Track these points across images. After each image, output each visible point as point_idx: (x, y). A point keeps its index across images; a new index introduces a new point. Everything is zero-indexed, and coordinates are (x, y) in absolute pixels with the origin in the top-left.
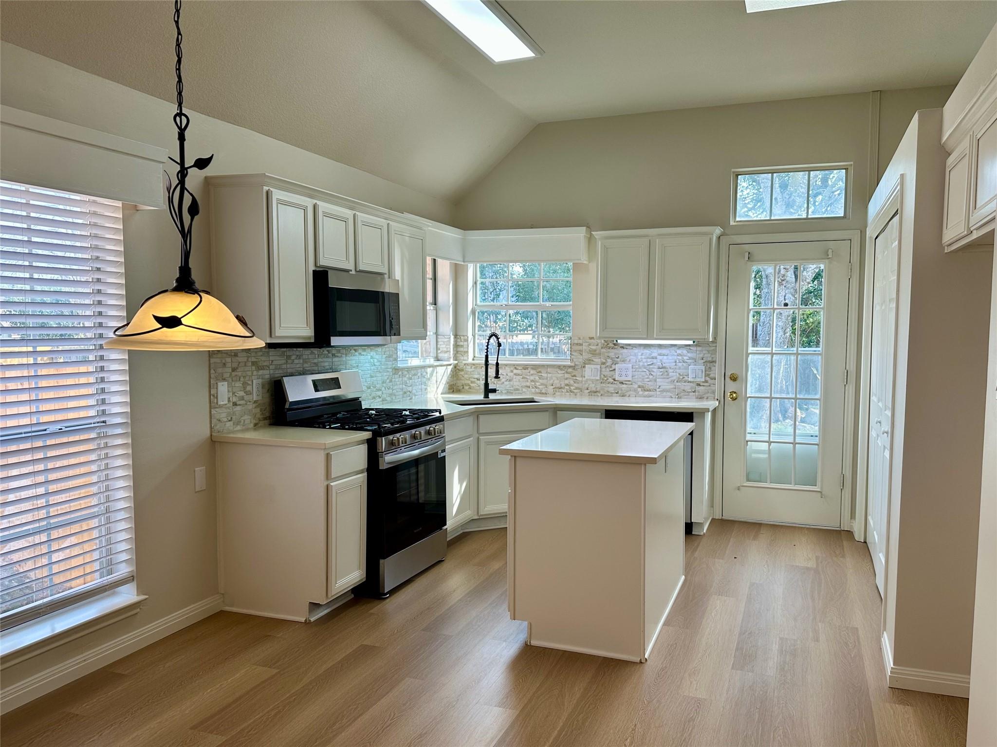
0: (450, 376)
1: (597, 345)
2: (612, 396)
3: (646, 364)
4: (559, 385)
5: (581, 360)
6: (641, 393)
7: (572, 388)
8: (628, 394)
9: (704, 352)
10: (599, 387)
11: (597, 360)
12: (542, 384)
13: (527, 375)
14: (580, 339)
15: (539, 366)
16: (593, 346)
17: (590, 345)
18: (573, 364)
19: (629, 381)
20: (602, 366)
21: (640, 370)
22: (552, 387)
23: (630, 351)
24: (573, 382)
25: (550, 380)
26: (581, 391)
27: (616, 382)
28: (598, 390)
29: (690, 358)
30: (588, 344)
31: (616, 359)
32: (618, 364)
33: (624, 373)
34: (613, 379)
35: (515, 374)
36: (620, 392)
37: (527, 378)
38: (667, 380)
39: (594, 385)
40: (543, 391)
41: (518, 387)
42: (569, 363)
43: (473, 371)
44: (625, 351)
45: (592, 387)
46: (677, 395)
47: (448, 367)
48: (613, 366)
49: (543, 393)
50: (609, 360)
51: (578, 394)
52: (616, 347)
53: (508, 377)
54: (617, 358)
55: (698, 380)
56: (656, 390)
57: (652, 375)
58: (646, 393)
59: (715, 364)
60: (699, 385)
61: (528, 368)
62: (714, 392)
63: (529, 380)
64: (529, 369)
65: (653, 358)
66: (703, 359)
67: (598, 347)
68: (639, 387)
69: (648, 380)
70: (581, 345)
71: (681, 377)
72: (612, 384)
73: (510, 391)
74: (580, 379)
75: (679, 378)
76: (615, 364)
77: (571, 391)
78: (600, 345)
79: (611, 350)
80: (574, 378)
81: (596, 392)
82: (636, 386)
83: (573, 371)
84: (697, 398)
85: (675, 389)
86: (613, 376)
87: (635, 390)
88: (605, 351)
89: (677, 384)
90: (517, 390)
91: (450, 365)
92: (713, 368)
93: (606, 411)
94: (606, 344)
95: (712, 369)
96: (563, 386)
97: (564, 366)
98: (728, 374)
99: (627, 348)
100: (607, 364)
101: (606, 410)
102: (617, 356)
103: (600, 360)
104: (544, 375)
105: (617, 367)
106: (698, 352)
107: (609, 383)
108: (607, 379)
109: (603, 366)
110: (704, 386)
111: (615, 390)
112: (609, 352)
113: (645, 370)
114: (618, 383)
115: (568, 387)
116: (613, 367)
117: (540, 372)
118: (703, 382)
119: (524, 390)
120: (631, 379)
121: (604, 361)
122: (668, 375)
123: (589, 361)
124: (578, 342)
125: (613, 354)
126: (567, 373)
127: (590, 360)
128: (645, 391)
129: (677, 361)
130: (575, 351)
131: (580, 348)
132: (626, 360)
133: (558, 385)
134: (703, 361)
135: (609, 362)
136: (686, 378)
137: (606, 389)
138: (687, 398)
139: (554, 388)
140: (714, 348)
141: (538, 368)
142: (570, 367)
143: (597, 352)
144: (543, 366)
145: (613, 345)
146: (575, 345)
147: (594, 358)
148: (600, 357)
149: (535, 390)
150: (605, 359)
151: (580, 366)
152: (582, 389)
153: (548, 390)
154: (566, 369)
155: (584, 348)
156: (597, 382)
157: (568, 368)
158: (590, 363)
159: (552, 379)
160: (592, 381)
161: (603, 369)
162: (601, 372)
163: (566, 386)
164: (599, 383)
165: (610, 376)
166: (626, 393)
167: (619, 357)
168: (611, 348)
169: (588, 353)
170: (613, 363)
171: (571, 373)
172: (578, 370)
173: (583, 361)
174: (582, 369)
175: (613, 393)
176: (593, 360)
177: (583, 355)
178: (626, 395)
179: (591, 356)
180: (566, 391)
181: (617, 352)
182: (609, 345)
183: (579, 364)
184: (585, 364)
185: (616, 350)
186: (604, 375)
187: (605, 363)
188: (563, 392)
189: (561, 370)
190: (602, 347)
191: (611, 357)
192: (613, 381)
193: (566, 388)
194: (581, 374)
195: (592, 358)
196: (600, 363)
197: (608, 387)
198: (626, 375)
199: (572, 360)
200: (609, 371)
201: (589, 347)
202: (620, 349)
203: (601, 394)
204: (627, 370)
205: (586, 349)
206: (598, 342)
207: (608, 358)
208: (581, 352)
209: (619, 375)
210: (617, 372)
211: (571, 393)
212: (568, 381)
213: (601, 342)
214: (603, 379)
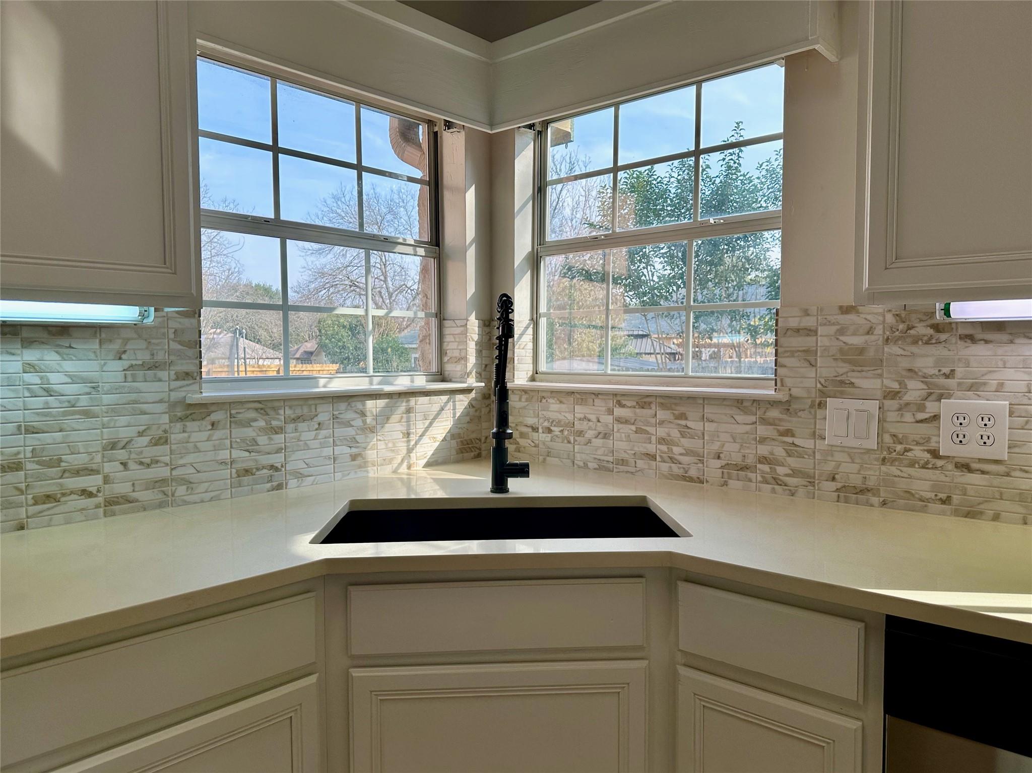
0: (468, 419)
1: (870, 332)
2: (924, 509)
4: (740, 460)
5: (810, 383)
7: (781, 470)
8: (989, 509)
10: (874, 474)
11: (869, 383)
12: (688, 452)
13: (648, 424)
14: (806, 313)
15: (681, 398)
16: (854, 334)
17: (842, 331)
18: (782, 396)
19: (997, 462)
20: (888, 403)
22: (718, 463)
23: (1000, 351)
24: (784, 454)
25: (712, 441)
26: (812, 484)
27: (940, 463)
28: (871, 483)
30: (834, 328)
31: (942, 381)
32: (949, 397)
33: (973, 432)
34: (929, 451)
35: (619, 420)
36: (956, 498)
37: (647, 432)
39: (857, 466)
40: (693, 473)
41: (625, 456)
42: (769, 392)
43: (524, 408)
44: (979, 351)
45: (851, 473)
47: (459, 397)
48: (929, 404)
49: (691, 480)
50: (912, 384)
51: (801, 491)
52: (943, 337)
53: (600, 428)
54: (947, 376)
61: (650, 403)
63: (653, 438)
64: (653, 406)
67: (873, 338)
70: (811, 332)
72: (923, 467)
73: (605, 464)
74: (808, 444)
76: (939, 400)
77: (777, 481)
78: (879, 330)
80: (789, 440)
81: (862, 491)
82: (1028, 484)
83: (784, 417)
86: (928, 440)
87: (1023, 498)
88: (900, 352)
90: (623, 462)
91: (467, 391)
93: (890, 619)
94: (901, 327)
96: (750, 460)
97: (756, 401)
99: (986, 342)
100: (907, 398)
101: (888, 617)
102: (946, 370)
103: (879, 381)
104: (695, 425)
105: (947, 407)
107: (912, 464)
108: (907, 450)
109: (890, 404)
111: (936, 487)
112: (913, 355)
114: (950, 466)
115: (766, 468)
116: (931, 407)
117: (683, 416)
119: (641, 464)
120: (1005, 457)
121: (895, 386)
123: (840, 387)
124: (803, 325)
125: (930, 361)
126: (764, 421)
127: (842, 382)
130: (792, 354)
131: (809, 341)
132: (985, 384)
133: (737, 459)
135: (915, 390)
137: (902, 484)
139: (722, 467)
141: (676, 404)
142: (773, 403)
143: (871, 353)
144: (691, 399)
145: (931, 331)
146: (789, 333)
147: (858, 378)
148: (879, 371)
149: (670, 467)
150: (897, 381)
151: (809, 401)
152: (812, 475)
153: (706, 469)
154: (763, 410)
155: (823, 341)
156: (866, 457)
157: (767, 408)
158: (842, 393)
159: (718, 437)
160: (849, 455)
161: (889, 414)
162: (885, 424)
163: (760, 462)
164: (877, 460)
165: (917, 437)
166: (982, 506)
167: (953, 371)
168: (920, 343)
169: (835, 359)
170: (931, 394)
171: (777, 422)
172: (800, 414)
173: (819, 385)
174: (813, 411)
175: (928, 500)
176: (852, 383)
177: (818, 365)
178: (981, 513)
179: (845, 370)
180: (759, 478)
181: (945, 353)
182: (913, 327)
183: (805, 395)
184: (824, 394)
185: (940, 346)
186: (894, 435)
187: (899, 392)
188: (750, 480)
189: (746, 413)
190: (888, 339)
191: (920, 374)
192: (928, 456)
193: (759, 470)
194: (813, 427)
195: (849, 374)
196: (879, 394)
197: (910, 477)
198: (985, 438)
199: (782, 380)
200: (913, 420)
201: (837, 339)
202: (959, 342)
203: (881, 499)
204: (987, 419)
205: (828, 344)
206: (873, 321)
207: (909, 374)
208: (809, 357)
209: (955, 436)
210: (946, 426)
211: (776, 487)
212: (769, 448)
213: (884, 321)
214: (889, 448)
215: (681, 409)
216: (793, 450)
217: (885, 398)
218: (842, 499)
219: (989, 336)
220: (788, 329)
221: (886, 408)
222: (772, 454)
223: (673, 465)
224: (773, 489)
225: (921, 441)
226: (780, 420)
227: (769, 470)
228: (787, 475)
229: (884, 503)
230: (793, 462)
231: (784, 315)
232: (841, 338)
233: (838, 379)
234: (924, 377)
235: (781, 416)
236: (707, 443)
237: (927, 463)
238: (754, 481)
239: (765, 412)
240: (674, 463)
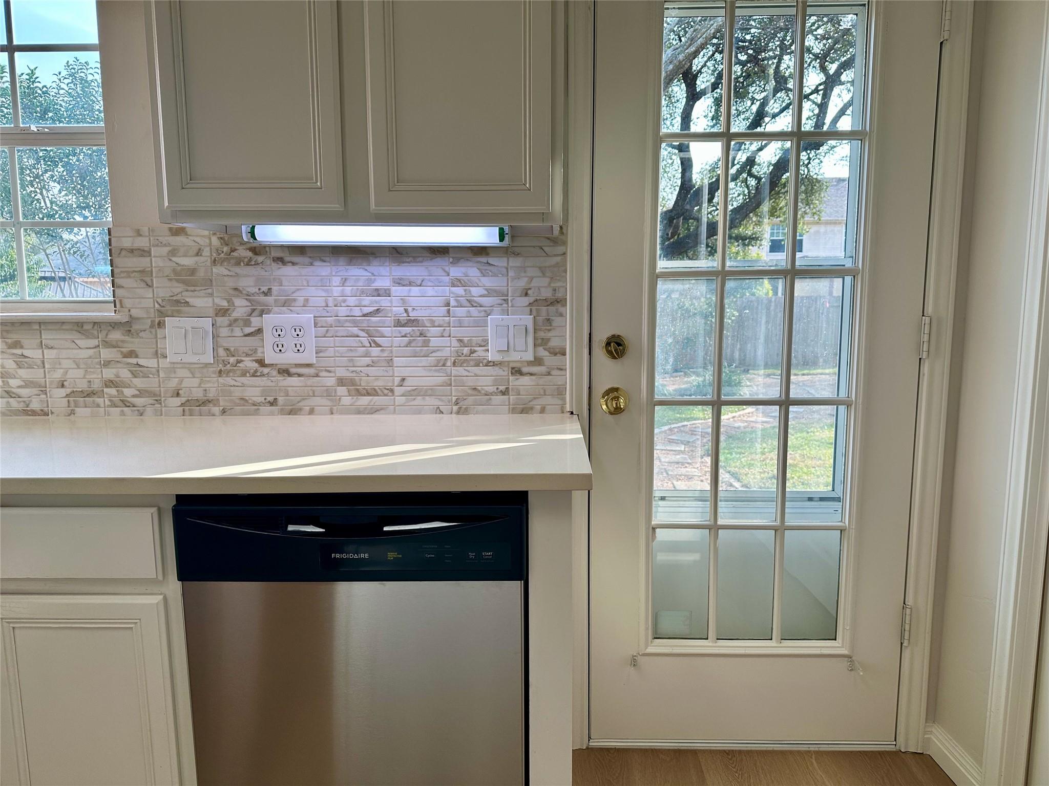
1: (199, 253)
2: (256, 413)
3: (357, 312)
4: (85, 386)
5: (149, 303)
6: (347, 400)
7: (128, 392)
8: (306, 405)
9: (531, 272)
10: (213, 385)
11: (200, 301)
12: (28, 384)
14: (139, 233)
15: (13, 324)
16: (185, 255)
17: (173, 252)
18: (122, 317)
19: (308, 365)
20: (219, 320)
21: (342, 331)
22: (63, 392)
23: (303, 271)
24: (130, 375)
25: (54, 369)
26: (159, 401)
27: (266, 370)
28: (211, 395)
29: (490, 293)
30: (166, 249)
31: (262, 298)
32: (269, 312)
33: (289, 341)
34: (257, 361)
36: (281, 400)
38: (424, 361)
39: (197, 380)
40: (35, 405)
42: (109, 314)
44: (288, 270)
45: (192, 386)
46: (457, 404)
48: (253, 319)
49: (34, 413)
50: (239, 302)
51: (149, 410)
52: (260, 259)
54: (266, 294)
55: (515, 357)
56: (392, 391)
57: (378, 345)
58: (365, 400)
59: (561, 309)
60: (517, 372)
62: (560, 392)
65: (378, 293)
66: (526, 294)
67: (202, 259)
68: (341, 382)
69: (367, 360)
70: (144, 253)
71: (466, 350)
72: (254, 376)
74: (152, 363)
75: (459, 354)
76: (261, 315)
77: (125, 403)
78: (206, 252)
79: (241, 270)
80: (133, 361)
81: (204, 403)
82: (331, 381)
83: (127, 338)
84: (513, 411)
85: (450, 385)
86: (255, 351)
87: (329, 393)
88: (226, 272)
89: (456, 371)
92: (557, 321)
94: (225, 249)
95: (554, 324)
96: (96, 385)
97: (96, 324)
98: (601, 336)
99: (293, 264)
100: (235, 315)
102: (265, 289)
103: (210, 300)
104: (34, 354)
105: (269, 321)
106: (511, 274)
107: (244, 374)
108: (239, 362)
109: (222, 321)
110: (531, 374)
111: (265, 392)
112: (237, 275)
113: (355, 330)
114: (275, 373)
115: (113, 391)
116: (255, 321)
117: (17, 345)
118: (530, 363)
120: (314, 361)
121: (225, 304)
122: (426, 344)
123: (177, 306)
124: (136, 245)
125: (251, 281)
126: (107, 344)
127: (178, 302)
128: (359, 393)
129: (453, 303)
130: (129, 274)
131: (144, 262)
132: (295, 300)
133: (82, 385)
134: (526, 301)
135: (241, 307)
136: (480, 352)
137: (237, 393)
138: (483, 412)
139: (67, 396)
140: (559, 259)
141: (9, 331)
142: (114, 325)
144: (25, 324)
145: (250, 254)
146: (123, 253)
147: (191, 297)
148: (210, 291)
149: (8, 402)
150: (226, 299)
151: (149, 321)
152: (158, 393)
153: (49, 400)
154: (104, 333)
155: (157, 262)
156: (205, 370)
157: (109, 331)
158: (179, 312)
159: (60, 364)
160: (189, 369)
161: (221, 330)
162: (218, 339)
163: (107, 386)
164: (214, 372)
165: (246, 350)
166: (301, 404)
167: (270, 289)
168: (242, 264)
169: (170, 280)
170: (254, 310)
171: (120, 344)
172: (142, 334)
173: (157, 306)
174: (153, 331)
175: (259, 404)
176: (187, 302)
177: (155, 286)
178: (301, 409)
179: (179, 290)
180: (107, 403)
181: (263, 273)
182: (236, 250)
183: (145, 316)
184: (162, 314)
185: (259, 268)
186: (227, 349)
187: (228, 310)
188: (98, 406)
189: (88, 337)
190: (215, 260)
191: (244, 292)
192: (257, 365)
193: (106, 394)
194: (154, 346)
195: (183, 294)
196: (211, 312)
197: (243, 385)
198: (298, 346)
199: (121, 301)
200: (242, 334)
201: (170, 260)
202: (273, 264)
203: (221, 408)
204: (298, 329)
205: (161, 264)
206: (202, 243)
207: (236, 293)
208: (145, 277)
209: (275, 346)
210: (269, 337)
211: (126, 409)
212: (114, 371)
213: (210, 244)
214: (223, 361)
215: (14, 337)
216: (138, 371)
217: (216, 315)
218: (187, 412)
219: (295, 259)
220: (122, 249)
221: (218, 325)
222: (117, 376)
223: (11, 400)
224: (122, 411)
225: (250, 352)
226: (123, 341)
227: (116, 393)
228: (134, 396)
229: (224, 412)
230: (139, 382)
231: (117, 235)
232: (174, 259)
233: (175, 298)
234: (248, 295)
235: (123, 338)
236: (49, 372)
237: (256, 371)
238: (102, 405)
239: (107, 335)
240: (12, 397)
